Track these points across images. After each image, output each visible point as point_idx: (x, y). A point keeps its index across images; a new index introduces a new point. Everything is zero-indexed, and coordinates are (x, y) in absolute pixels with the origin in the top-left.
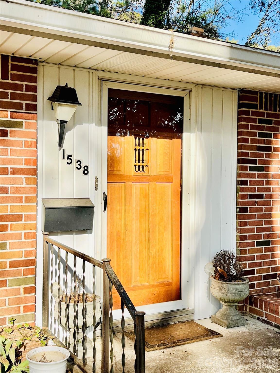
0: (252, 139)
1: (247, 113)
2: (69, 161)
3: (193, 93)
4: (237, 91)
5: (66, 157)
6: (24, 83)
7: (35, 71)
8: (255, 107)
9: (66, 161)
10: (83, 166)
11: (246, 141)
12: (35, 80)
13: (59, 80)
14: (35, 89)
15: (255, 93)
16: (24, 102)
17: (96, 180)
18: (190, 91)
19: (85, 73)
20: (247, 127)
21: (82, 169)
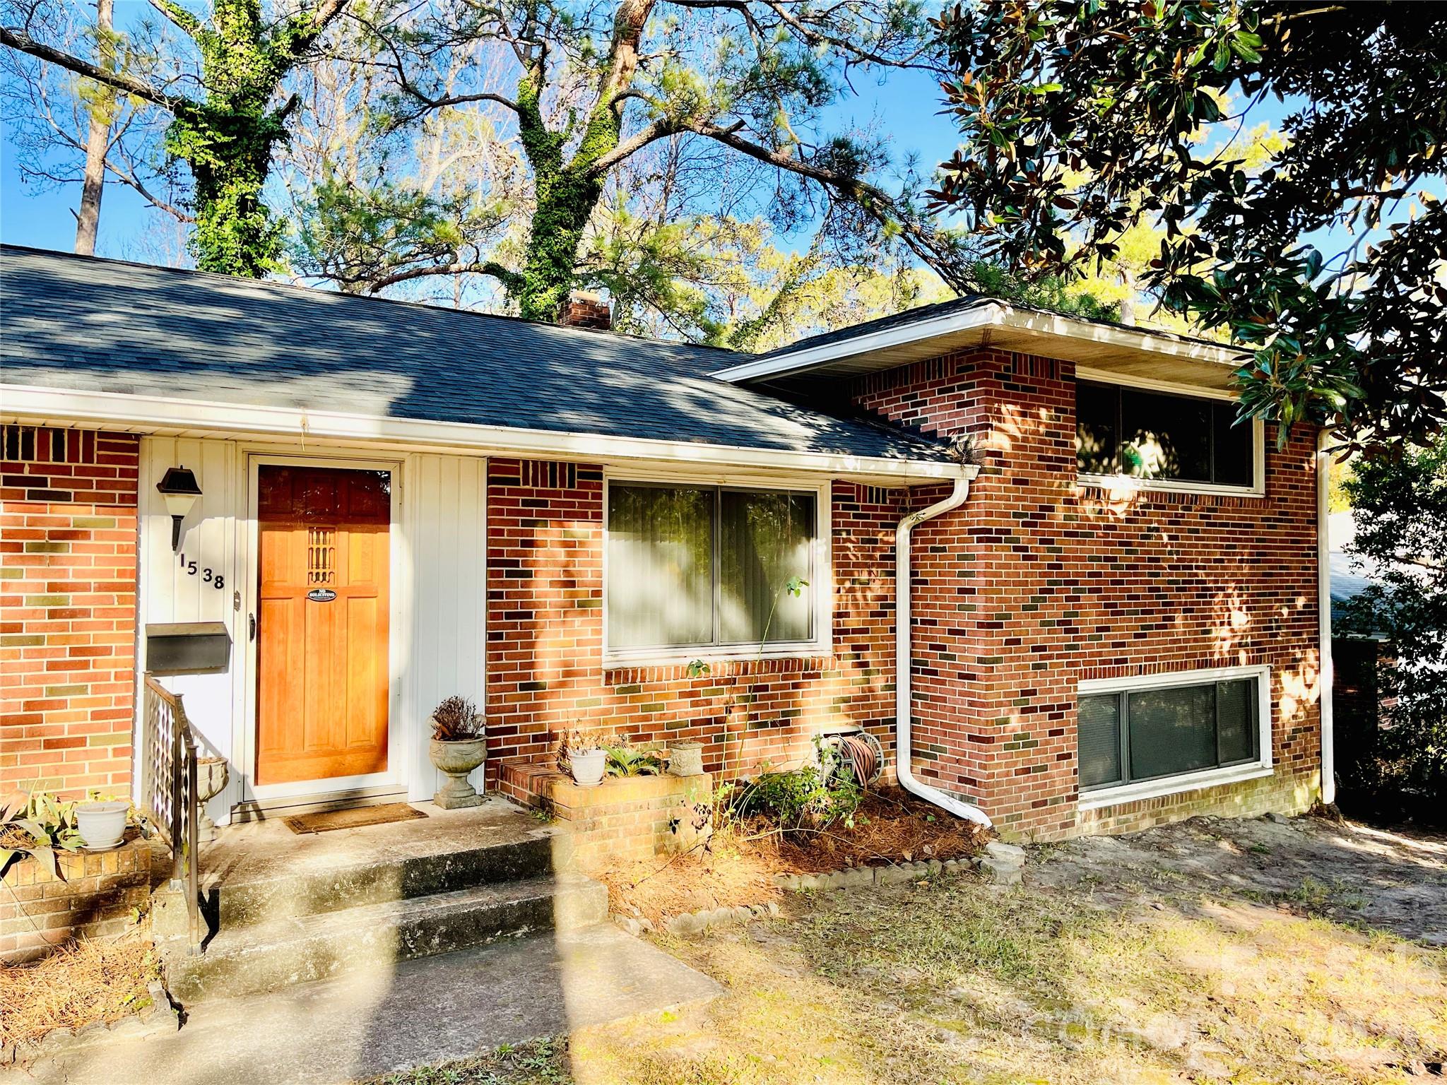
0: (509, 531)
1: (501, 492)
2: (192, 570)
3: (407, 467)
4: (486, 461)
5: (186, 564)
6: (117, 467)
7: (135, 448)
8: (516, 482)
9: (186, 569)
10: (214, 576)
11: (501, 532)
12: (135, 461)
13: (176, 457)
14: (135, 474)
15: (516, 461)
16: (117, 492)
17: (237, 595)
18: (401, 462)
19: (221, 446)
20: (501, 512)
21: (213, 581)
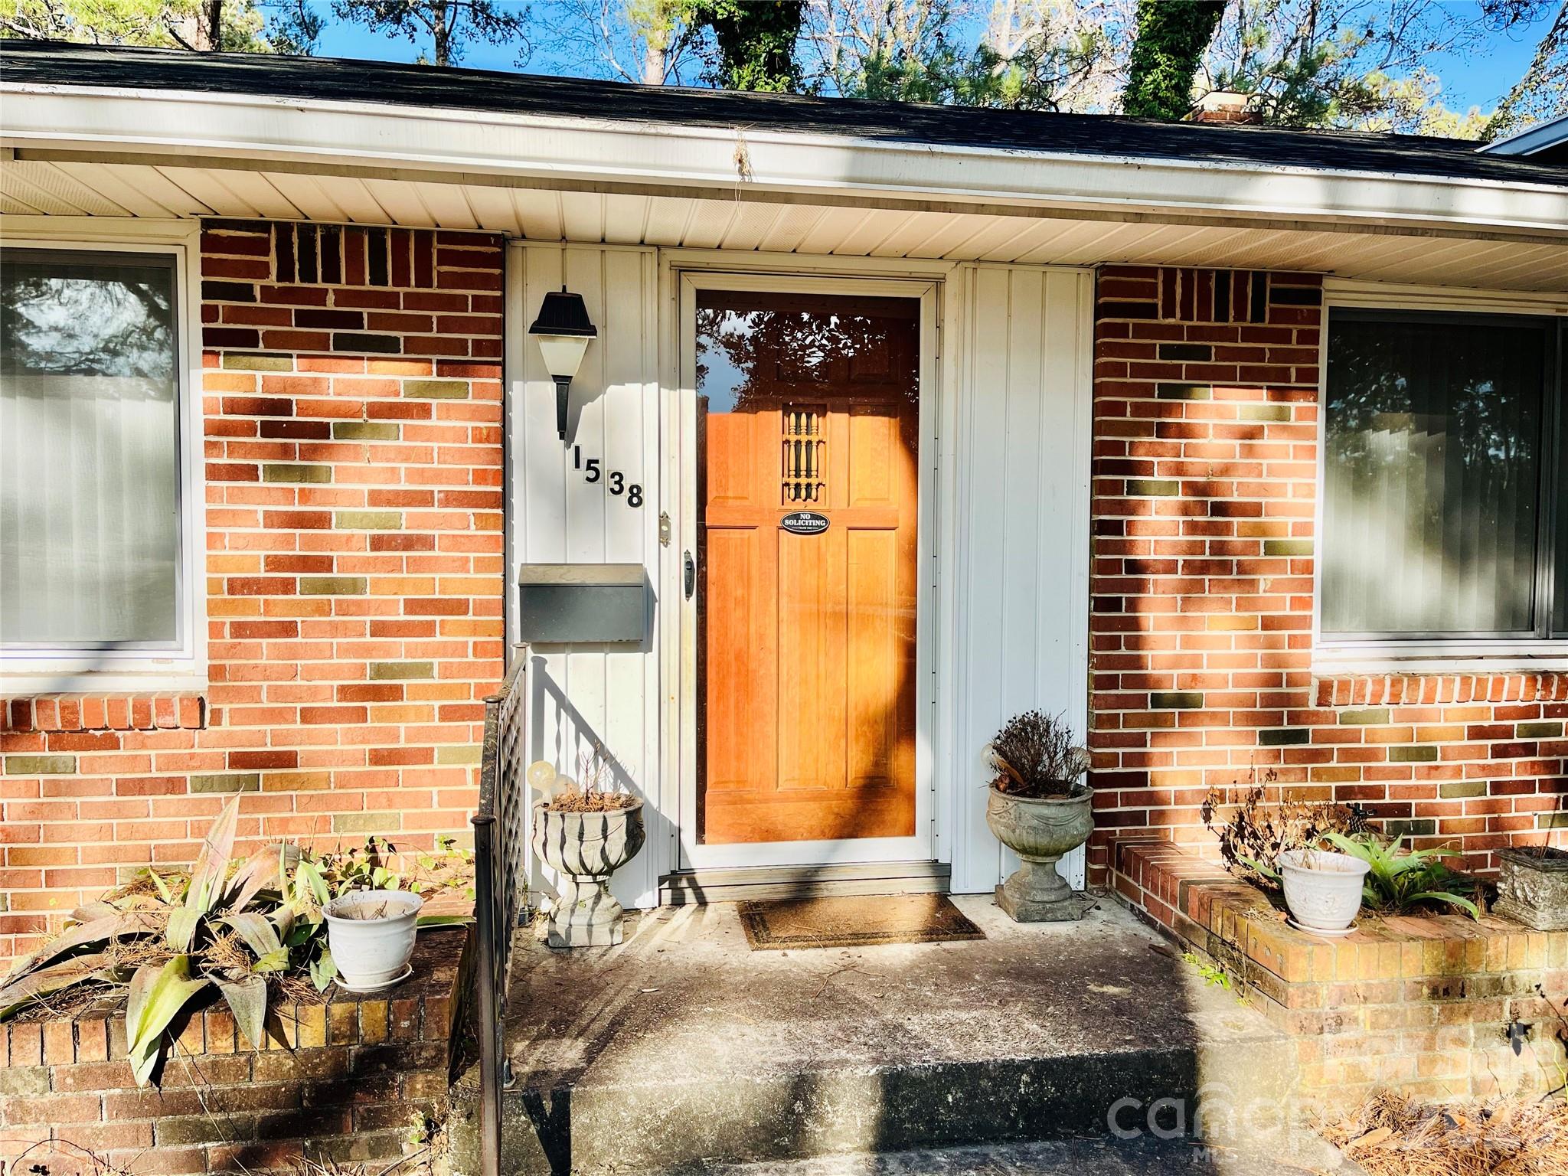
0: (1134, 405)
1: (1122, 330)
2: (592, 474)
3: (951, 288)
4: (1092, 272)
5: (583, 464)
6: (470, 293)
7: (500, 261)
8: (1150, 311)
9: (583, 473)
10: (627, 486)
11: (1118, 409)
12: (501, 283)
13: (564, 277)
14: (500, 304)
15: (1151, 272)
16: (470, 337)
17: (663, 519)
18: (939, 282)
19: (633, 256)
20: (1120, 370)
21: (626, 493)
